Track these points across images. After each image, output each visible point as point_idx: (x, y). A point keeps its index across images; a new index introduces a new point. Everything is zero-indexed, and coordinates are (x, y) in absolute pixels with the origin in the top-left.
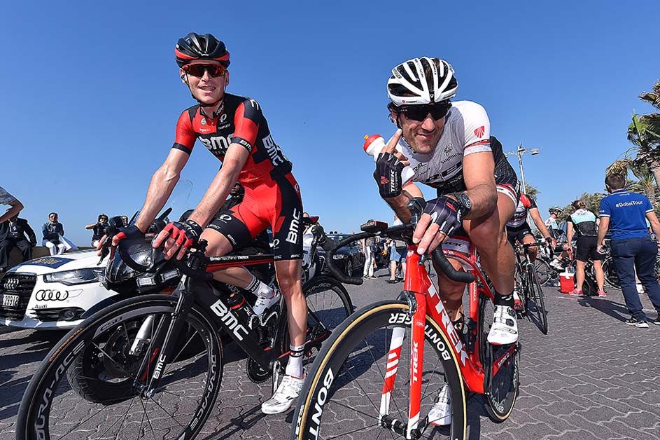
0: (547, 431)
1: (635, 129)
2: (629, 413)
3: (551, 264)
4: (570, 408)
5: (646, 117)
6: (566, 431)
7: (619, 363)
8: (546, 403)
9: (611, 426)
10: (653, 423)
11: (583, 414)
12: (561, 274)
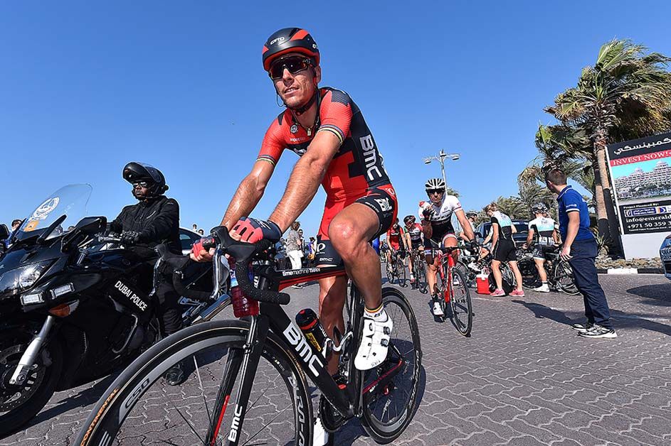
0: (456, 434)
1: (541, 137)
2: (529, 411)
3: (469, 266)
4: (478, 408)
5: (550, 127)
6: (473, 434)
7: (525, 361)
8: (457, 407)
9: (513, 425)
10: (550, 419)
11: (490, 415)
12: (478, 276)
